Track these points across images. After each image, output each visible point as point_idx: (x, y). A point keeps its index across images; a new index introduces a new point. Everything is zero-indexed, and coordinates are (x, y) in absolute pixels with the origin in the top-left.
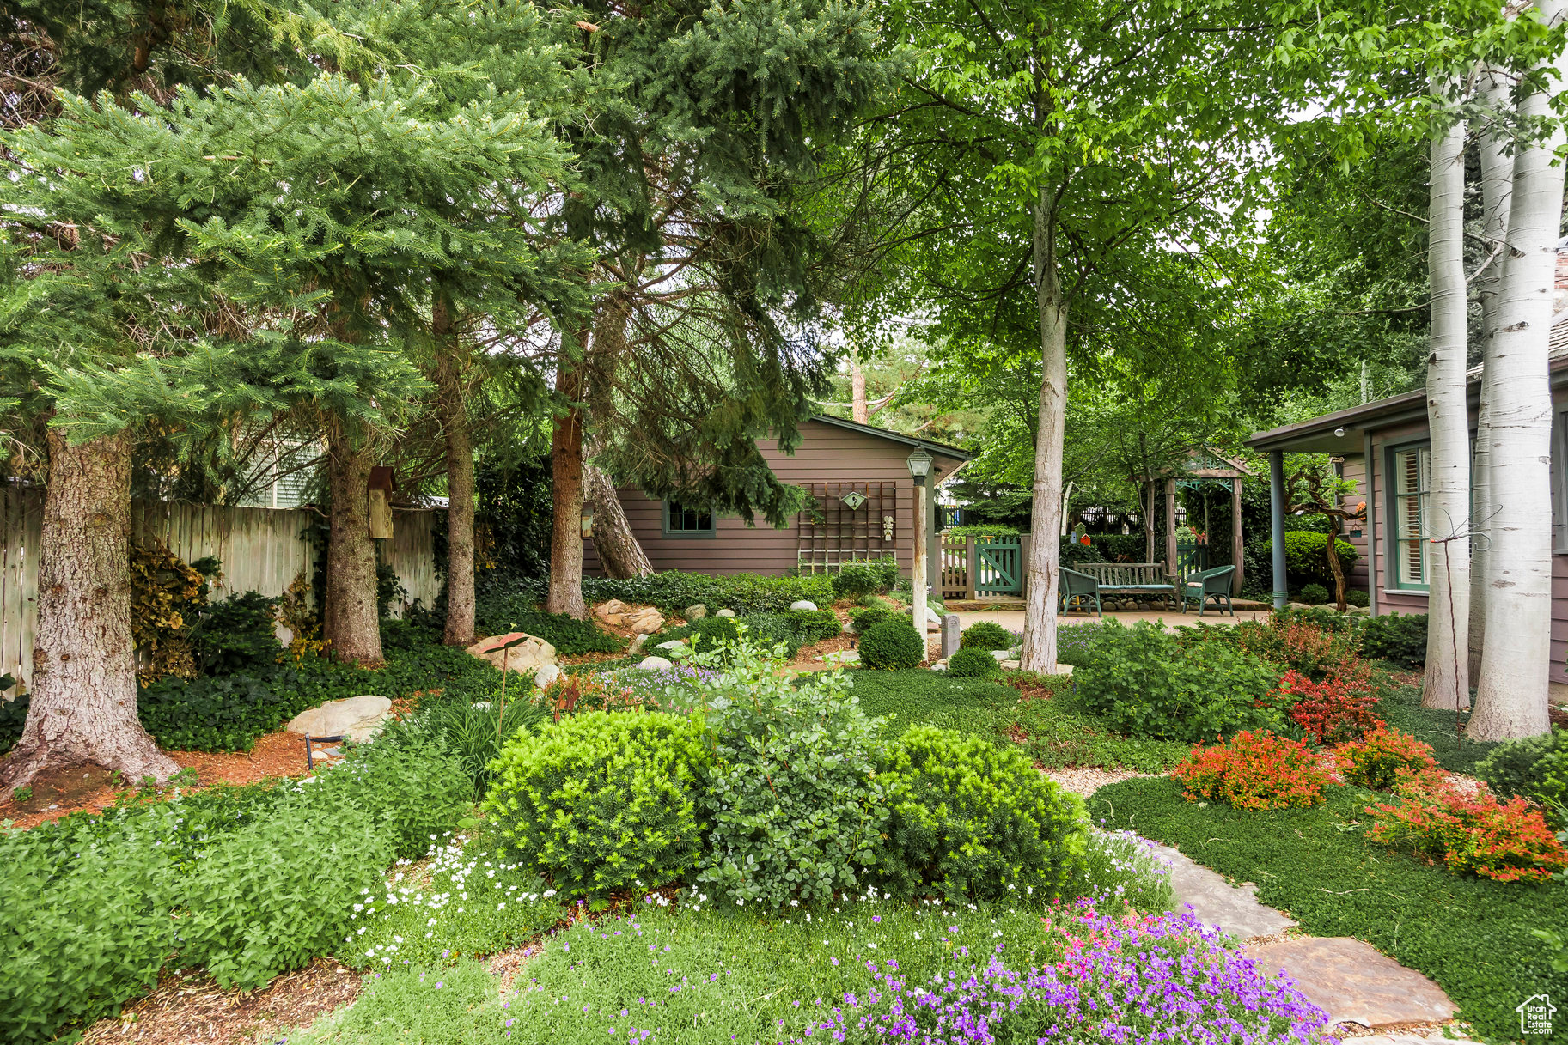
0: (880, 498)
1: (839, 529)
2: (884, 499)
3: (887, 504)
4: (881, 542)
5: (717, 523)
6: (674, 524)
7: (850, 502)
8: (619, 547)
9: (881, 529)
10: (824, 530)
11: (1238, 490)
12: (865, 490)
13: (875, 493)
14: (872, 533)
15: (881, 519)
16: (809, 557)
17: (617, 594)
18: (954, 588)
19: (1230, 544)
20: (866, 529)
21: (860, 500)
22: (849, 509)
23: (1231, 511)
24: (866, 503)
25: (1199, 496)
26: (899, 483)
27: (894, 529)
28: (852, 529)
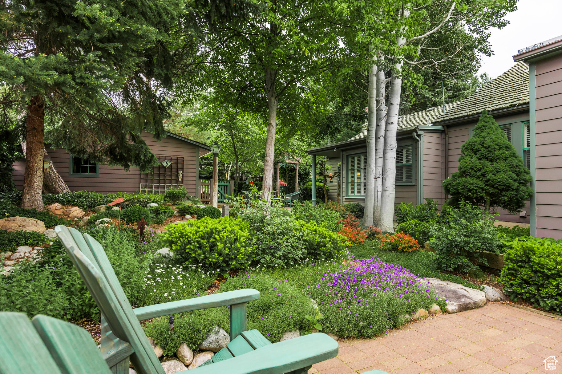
0: (177, 163)
1: (159, 175)
2: (179, 164)
3: (180, 166)
4: (177, 181)
5: (99, 171)
6: (77, 170)
7: (165, 164)
8: (52, 179)
9: (177, 176)
10: (152, 175)
11: (298, 168)
12: (171, 160)
13: (175, 161)
14: (173, 178)
15: (177, 172)
16: (146, 186)
17: (56, 201)
18: (205, 200)
19: (295, 185)
20: (171, 176)
21: (169, 164)
22: (164, 167)
23: (295, 174)
24: (171, 165)
25: (285, 170)
26: (185, 158)
27: (183, 176)
28: (165, 175)
